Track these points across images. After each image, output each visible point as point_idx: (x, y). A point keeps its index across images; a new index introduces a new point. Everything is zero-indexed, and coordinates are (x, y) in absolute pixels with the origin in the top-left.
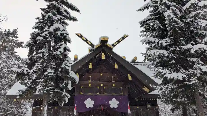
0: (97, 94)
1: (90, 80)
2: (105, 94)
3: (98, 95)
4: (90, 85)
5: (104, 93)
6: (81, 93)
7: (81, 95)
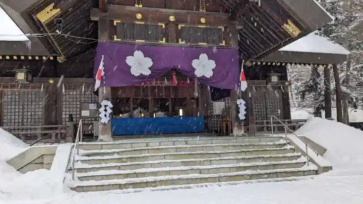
0: (160, 42)
1: (139, 4)
2: (180, 42)
3: (161, 44)
4: (139, 16)
5: (178, 42)
6: (115, 37)
7: (117, 42)
